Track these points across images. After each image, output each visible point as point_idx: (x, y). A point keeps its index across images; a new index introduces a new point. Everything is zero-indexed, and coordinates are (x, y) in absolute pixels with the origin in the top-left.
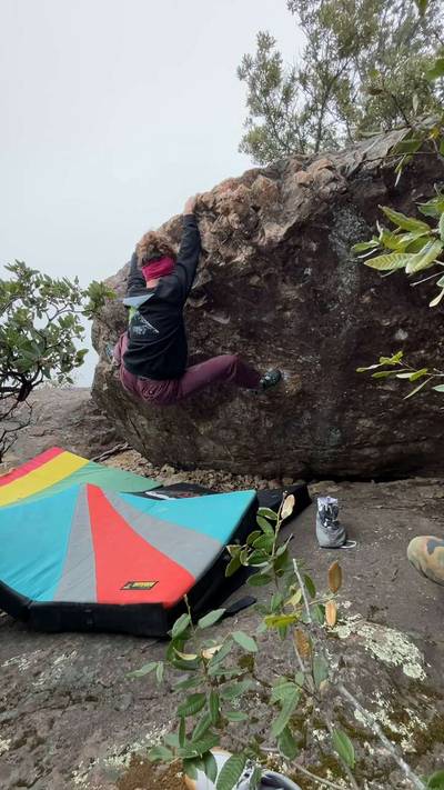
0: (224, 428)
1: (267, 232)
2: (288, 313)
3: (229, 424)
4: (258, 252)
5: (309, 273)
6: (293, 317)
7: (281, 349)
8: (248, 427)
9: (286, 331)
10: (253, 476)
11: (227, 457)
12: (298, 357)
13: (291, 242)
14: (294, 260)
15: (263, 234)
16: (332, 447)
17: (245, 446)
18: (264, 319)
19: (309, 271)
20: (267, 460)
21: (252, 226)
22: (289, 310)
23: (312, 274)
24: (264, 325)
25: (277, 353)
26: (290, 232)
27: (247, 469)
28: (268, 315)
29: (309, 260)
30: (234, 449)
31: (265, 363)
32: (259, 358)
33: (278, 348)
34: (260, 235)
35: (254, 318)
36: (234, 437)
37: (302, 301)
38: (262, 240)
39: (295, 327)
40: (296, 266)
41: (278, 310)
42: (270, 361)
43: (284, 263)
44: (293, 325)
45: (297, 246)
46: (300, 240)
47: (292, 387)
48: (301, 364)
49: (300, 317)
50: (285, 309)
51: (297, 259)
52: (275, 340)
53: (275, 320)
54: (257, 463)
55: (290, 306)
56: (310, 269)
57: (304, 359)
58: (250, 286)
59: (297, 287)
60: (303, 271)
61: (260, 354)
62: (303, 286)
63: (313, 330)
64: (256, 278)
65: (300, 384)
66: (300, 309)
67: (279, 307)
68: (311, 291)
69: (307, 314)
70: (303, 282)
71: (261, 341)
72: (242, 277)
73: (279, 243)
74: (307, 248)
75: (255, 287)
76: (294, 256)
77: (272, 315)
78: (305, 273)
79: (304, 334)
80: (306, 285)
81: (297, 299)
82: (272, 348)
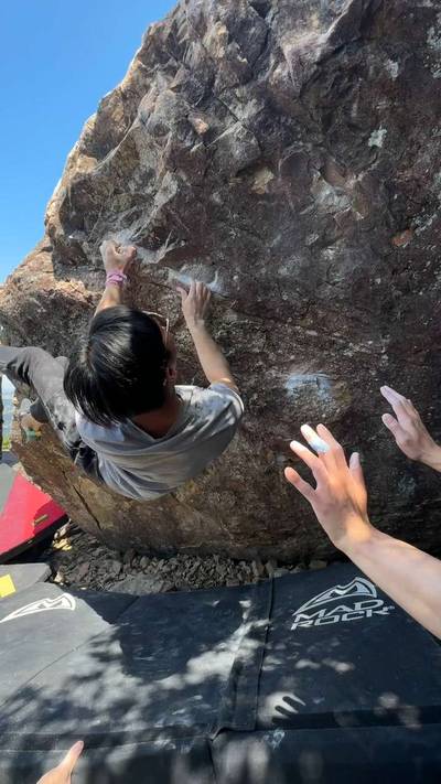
0: (217, 489)
1: (287, 49)
2: (330, 253)
3: (224, 481)
4: (272, 110)
5: (379, 142)
6: (340, 259)
7: (314, 333)
9: (327, 291)
10: (264, 563)
11: (224, 535)
12: (345, 347)
13: (344, 59)
14: (347, 111)
15: (280, 56)
16: (399, 509)
17: (252, 516)
18: (283, 271)
19: (378, 138)
20: (287, 535)
21: (255, 47)
22: (331, 243)
23: (386, 141)
24: (283, 283)
25: (306, 342)
26: (340, 40)
27: (253, 552)
28: (290, 263)
29: (382, 105)
30: (234, 521)
31: (285, 366)
32: (272, 356)
33: (308, 332)
34: (272, 62)
35: (263, 271)
36: (232, 503)
37: (359, 216)
38: (278, 71)
39: (344, 281)
40: (353, 127)
41: (311, 247)
42: (293, 361)
43: (328, 121)
44: (339, 277)
45: (357, 70)
46: (365, 52)
47: (333, 405)
48: (351, 360)
49: (353, 258)
50: (325, 243)
51: (355, 106)
52: (303, 316)
53: (304, 270)
54: (270, 542)
55: (336, 233)
56: (381, 132)
57: (357, 349)
58: (254, 196)
59: (352, 182)
60: (366, 140)
61: (274, 348)
62: (364, 179)
63: (379, 281)
64: (267, 176)
65: (349, 399)
66: (354, 237)
67: (313, 238)
68: (381, 188)
69: (367, 247)
70: (364, 169)
71: (277, 320)
72: (239, 173)
73: (318, 64)
74: (381, 74)
75: (265, 196)
76: (348, 99)
77: (298, 259)
78: (370, 144)
79: (361, 294)
80: (371, 174)
81: (350, 213)
82: (296, 333)
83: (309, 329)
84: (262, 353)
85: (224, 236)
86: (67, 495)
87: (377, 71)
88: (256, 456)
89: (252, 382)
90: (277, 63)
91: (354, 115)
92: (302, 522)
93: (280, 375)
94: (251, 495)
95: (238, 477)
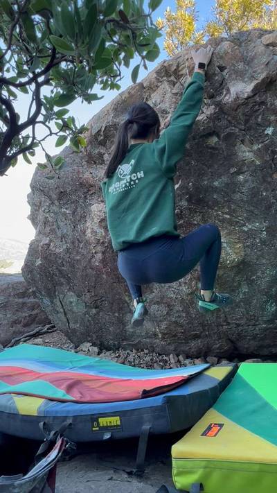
0: (158, 303)
1: (233, 90)
2: (241, 177)
3: (162, 298)
4: (222, 110)
6: (246, 181)
7: (228, 217)
8: (182, 301)
9: (237, 196)
10: (178, 356)
11: (155, 335)
12: (244, 225)
13: (257, 99)
15: (229, 92)
16: (265, 322)
17: (176, 322)
18: (216, 184)
19: (269, 131)
20: (196, 337)
21: (217, 85)
22: (243, 173)
23: (273, 133)
24: (215, 190)
25: (223, 221)
26: (256, 90)
27: (172, 348)
28: (220, 180)
29: (273, 118)
30: (164, 326)
33: (225, 216)
34: (225, 93)
35: (206, 183)
36: (165, 313)
37: (258, 163)
38: (227, 98)
39: (247, 192)
40: (258, 125)
41: (232, 174)
43: (247, 121)
44: (244, 190)
45: (263, 103)
46: (266, 97)
47: (234, 256)
48: (246, 232)
49: (253, 181)
50: (239, 172)
51: (260, 117)
52: (223, 207)
53: (227, 184)
54: (183, 341)
55: (245, 169)
56: (271, 129)
57: (250, 227)
58: (207, 147)
59: (256, 147)
60: (264, 131)
62: (262, 147)
63: (264, 194)
64: (215, 139)
65: (243, 254)
66: (254, 172)
67: (233, 170)
68: (269, 152)
69: (260, 177)
70: (262, 142)
71: (209, 207)
72: (201, 137)
73: (246, 99)
75: (213, 148)
76: (258, 114)
77: (225, 179)
78: (266, 133)
79: (255, 199)
80: (265, 145)
81: (253, 161)
82: (218, 215)
83: (226, 214)
85: (189, 163)
86: (52, 302)
87: (271, 105)
88: (185, 283)
90: (227, 94)
91: (259, 120)
92: (206, 328)
94: (178, 307)
95: (172, 295)
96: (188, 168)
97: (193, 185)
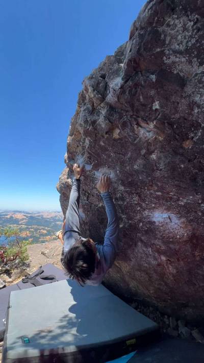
1: (111, 87)
2: (154, 156)
4: (111, 106)
5: (158, 107)
6: (159, 158)
7: (160, 193)
9: (158, 174)
18: (136, 167)
19: (156, 105)
22: (153, 152)
23: (161, 106)
24: (137, 172)
25: (157, 198)
28: (138, 163)
29: (152, 93)
31: (151, 209)
32: (144, 205)
33: (157, 193)
34: (108, 92)
35: (128, 168)
37: (161, 138)
38: (109, 95)
39: (164, 168)
40: (143, 105)
41: (144, 156)
42: (154, 207)
44: (162, 166)
47: (182, 231)
48: (184, 206)
49: (166, 157)
50: (150, 152)
51: (141, 97)
52: (151, 186)
53: (144, 165)
55: (152, 148)
56: (157, 103)
57: (185, 201)
58: (115, 140)
59: (152, 126)
60: (151, 108)
61: (144, 201)
62: (156, 123)
63: (182, 166)
64: (117, 131)
65: (190, 228)
66: (162, 147)
67: (143, 152)
68: (166, 124)
69: (171, 151)
70: (155, 119)
71: (141, 188)
72: (106, 133)
73: (121, 88)
74: (147, 82)
75: (119, 139)
76: (137, 95)
77: (140, 161)
78: (154, 109)
79: (176, 173)
80: (159, 120)
81: (156, 138)
82: (152, 194)
83: (158, 191)
84: (138, 204)
85: (109, 156)
87: (145, 82)
89: (138, 217)
91: (142, 100)
93: (150, 214)
96: (110, 160)
97: (120, 172)
